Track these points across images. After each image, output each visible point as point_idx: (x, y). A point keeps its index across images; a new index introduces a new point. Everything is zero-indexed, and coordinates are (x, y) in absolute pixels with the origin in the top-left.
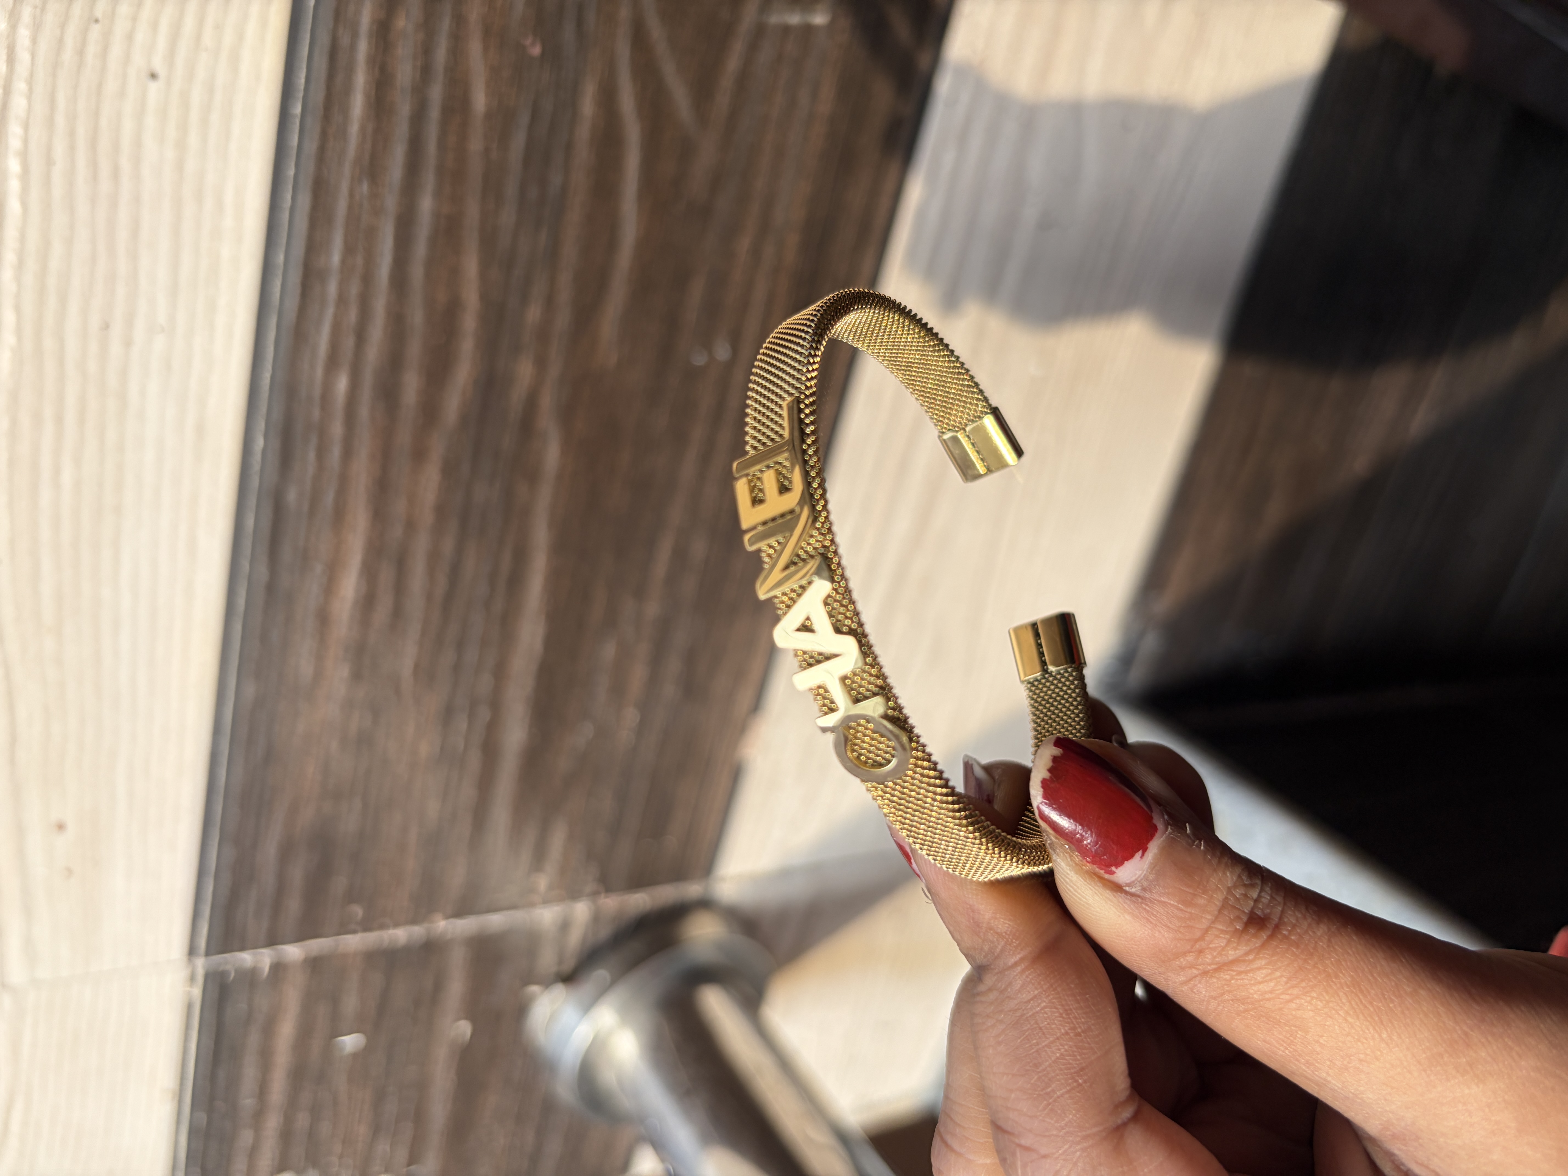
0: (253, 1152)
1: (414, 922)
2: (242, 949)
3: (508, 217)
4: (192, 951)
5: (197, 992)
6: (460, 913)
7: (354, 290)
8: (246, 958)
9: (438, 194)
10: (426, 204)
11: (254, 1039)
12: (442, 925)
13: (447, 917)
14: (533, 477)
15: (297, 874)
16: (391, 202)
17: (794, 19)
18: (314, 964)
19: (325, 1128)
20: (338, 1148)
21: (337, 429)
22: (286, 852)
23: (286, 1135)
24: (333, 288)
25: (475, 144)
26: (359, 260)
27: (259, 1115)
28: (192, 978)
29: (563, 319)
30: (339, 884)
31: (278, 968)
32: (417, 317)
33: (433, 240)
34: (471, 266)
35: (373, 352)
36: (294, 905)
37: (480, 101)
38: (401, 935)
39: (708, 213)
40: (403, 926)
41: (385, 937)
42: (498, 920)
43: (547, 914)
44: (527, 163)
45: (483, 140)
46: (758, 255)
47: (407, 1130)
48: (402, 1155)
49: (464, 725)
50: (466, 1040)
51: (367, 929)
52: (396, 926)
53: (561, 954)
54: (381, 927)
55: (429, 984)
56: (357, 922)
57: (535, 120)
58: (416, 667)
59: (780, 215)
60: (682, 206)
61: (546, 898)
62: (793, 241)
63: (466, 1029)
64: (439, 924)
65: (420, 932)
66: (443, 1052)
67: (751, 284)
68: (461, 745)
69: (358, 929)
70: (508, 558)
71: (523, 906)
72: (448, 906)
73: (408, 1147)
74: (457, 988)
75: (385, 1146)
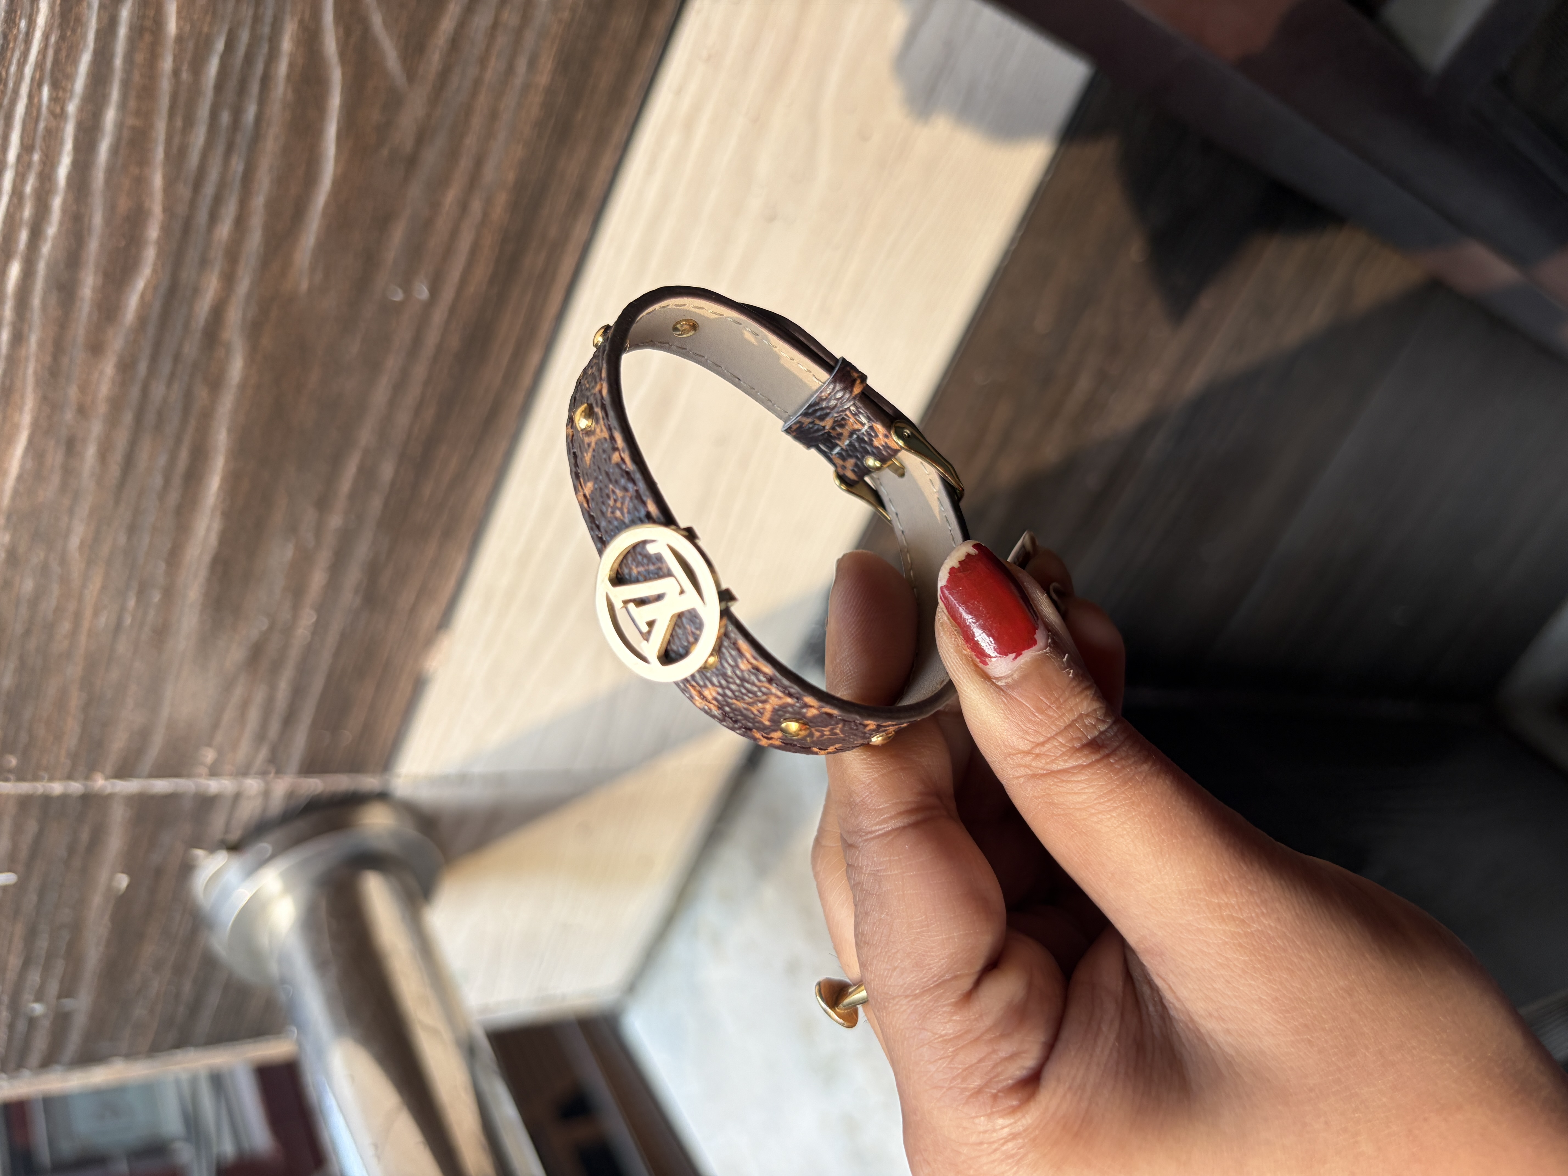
1: (70, 777)
3: (197, 136)
7: (31, 185)
9: (123, 106)
10: (111, 116)
13: (107, 778)
14: (216, 384)
16: (73, 105)
25: (166, 65)
29: (254, 239)
32: (97, 220)
33: (117, 147)
34: (157, 179)
35: (46, 246)
37: (172, 22)
38: (57, 788)
39: (412, 162)
40: (60, 779)
41: (39, 787)
42: (161, 786)
43: (214, 786)
44: (219, 87)
45: (174, 61)
46: (464, 206)
47: (59, 966)
48: (53, 988)
49: (131, 603)
50: (121, 893)
51: (21, 778)
52: (51, 779)
53: (228, 824)
54: (36, 778)
55: (85, 836)
56: (10, 771)
57: (230, 46)
58: (82, 543)
59: (489, 173)
60: (385, 152)
61: (214, 772)
62: (502, 199)
63: (123, 881)
64: (101, 783)
65: (76, 787)
66: (97, 900)
67: (454, 233)
68: (128, 620)
69: (12, 777)
70: (184, 455)
71: (189, 776)
72: (109, 768)
73: (62, 982)
74: (115, 843)
75: (35, 977)
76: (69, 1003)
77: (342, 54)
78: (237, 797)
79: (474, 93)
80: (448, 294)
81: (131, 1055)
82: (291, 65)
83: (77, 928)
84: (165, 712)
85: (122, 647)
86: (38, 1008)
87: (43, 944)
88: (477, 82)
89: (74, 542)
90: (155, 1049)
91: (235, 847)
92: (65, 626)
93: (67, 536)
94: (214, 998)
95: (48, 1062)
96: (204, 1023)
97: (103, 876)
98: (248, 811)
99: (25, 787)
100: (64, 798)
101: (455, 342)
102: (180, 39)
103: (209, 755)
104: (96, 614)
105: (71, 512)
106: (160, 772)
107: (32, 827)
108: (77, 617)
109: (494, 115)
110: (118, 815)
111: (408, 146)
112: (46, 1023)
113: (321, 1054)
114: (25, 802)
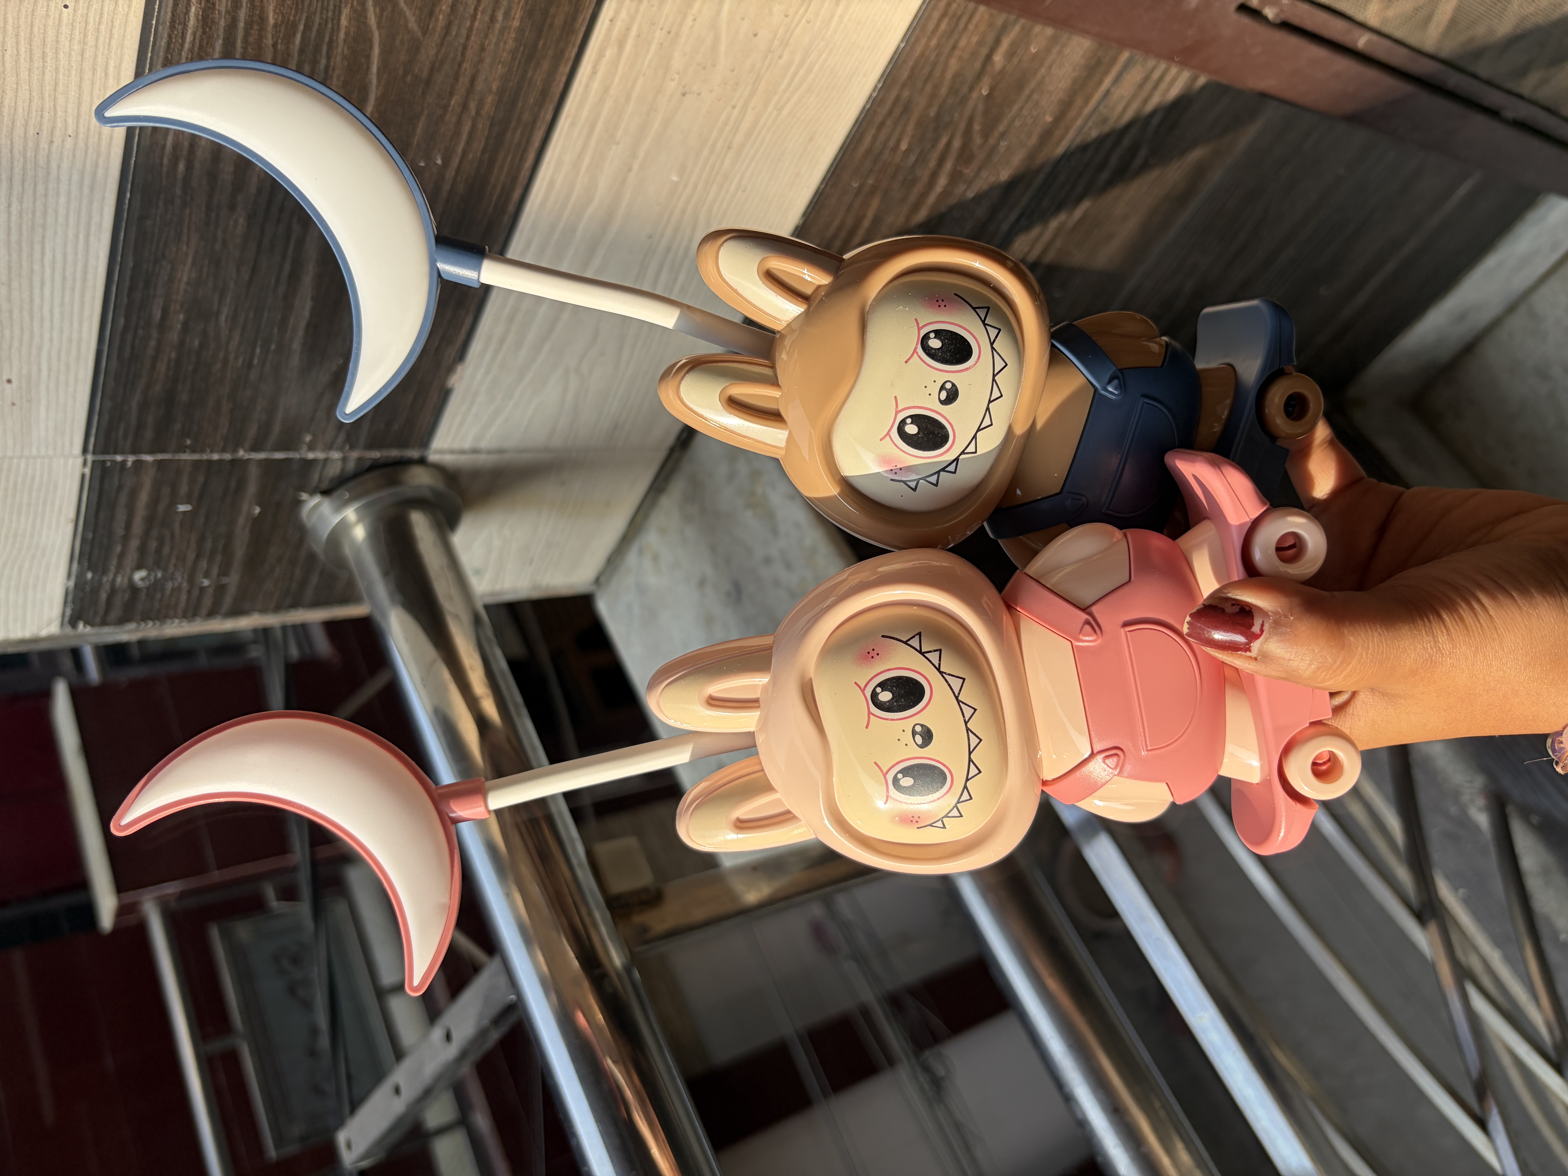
0: (122, 556)
1: (224, 450)
2: (116, 453)
4: (85, 451)
5: (87, 471)
6: (255, 448)
8: (119, 458)
11: (123, 499)
13: (245, 451)
15: (150, 419)
18: (160, 464)
19: (166, 550)
20: (173, 561)
21: (178, 191)
22: (144, 406)
23: (142, 550)
27: (126, 538)
28: (85, 464)
30: (178, 426)
31: (138, 464)
36: (149, 434)
38: (216, 457)
39: (428, 83)
40: (217, 452)
41: (205, 457)
42: (279, 455)
43: (311, 456)
44: (302, 51)
45: (273, 38)
46: (465, 106)
47: (219, 558)
48: (215, 571)
49: (258, 350)
50: (256, 516)
51: (193, 451)
52: (212, 452)
53: (320, 477)
54: (202, 451)
55: (233, 484)
56: (187, 447)
57: (308, 27)
58: (227, 317)
59: (480, 86)
60: (409, 78)
61: (311, 447)
62: (489, 99)
63: (257, 510)
64: (241, 453)
65: (227, 456)
66: (241, 521)
67: (459, 122)
68: (256, 361)
69: (188, 450)
70: (287, 267)
71: (296, 449)
72: (247, 445)
73: (220, 567)
74: (252, 488)
75: (204, 564)
76: (225, 580)
77: (379, 24)
78: (326, 460)
79: (468, 37)
80: (456, 161)
81: (263, 611)
82: (347, 34)
83: (229, 537)
84: (280, 414)
85: (253, 376)
86: (206, 582)
87: (209, 545)
88: (470, 29)
89: (223, 318)
90: (278, 608)
91: (326, 493)
92: (218, 366)
93: (218, 313)
94: (315, 579)
95: (212, 614)
96: (309, 594)
97: (245, 507)
98: (334, 470)
99: (196, 457)
100: (220, 461)
101: (461, 188)
102: (276, 26)
103: (308, 438)
104: (236, 358)
105: (220, 302)
106: (278, 448)
107: (201, 479)
108: (225, 360)
109: (482, 49)
110: (254, 472)
111: (425, 74)
112: (211, 590)
113: (385, 616)
114: (196, 464)
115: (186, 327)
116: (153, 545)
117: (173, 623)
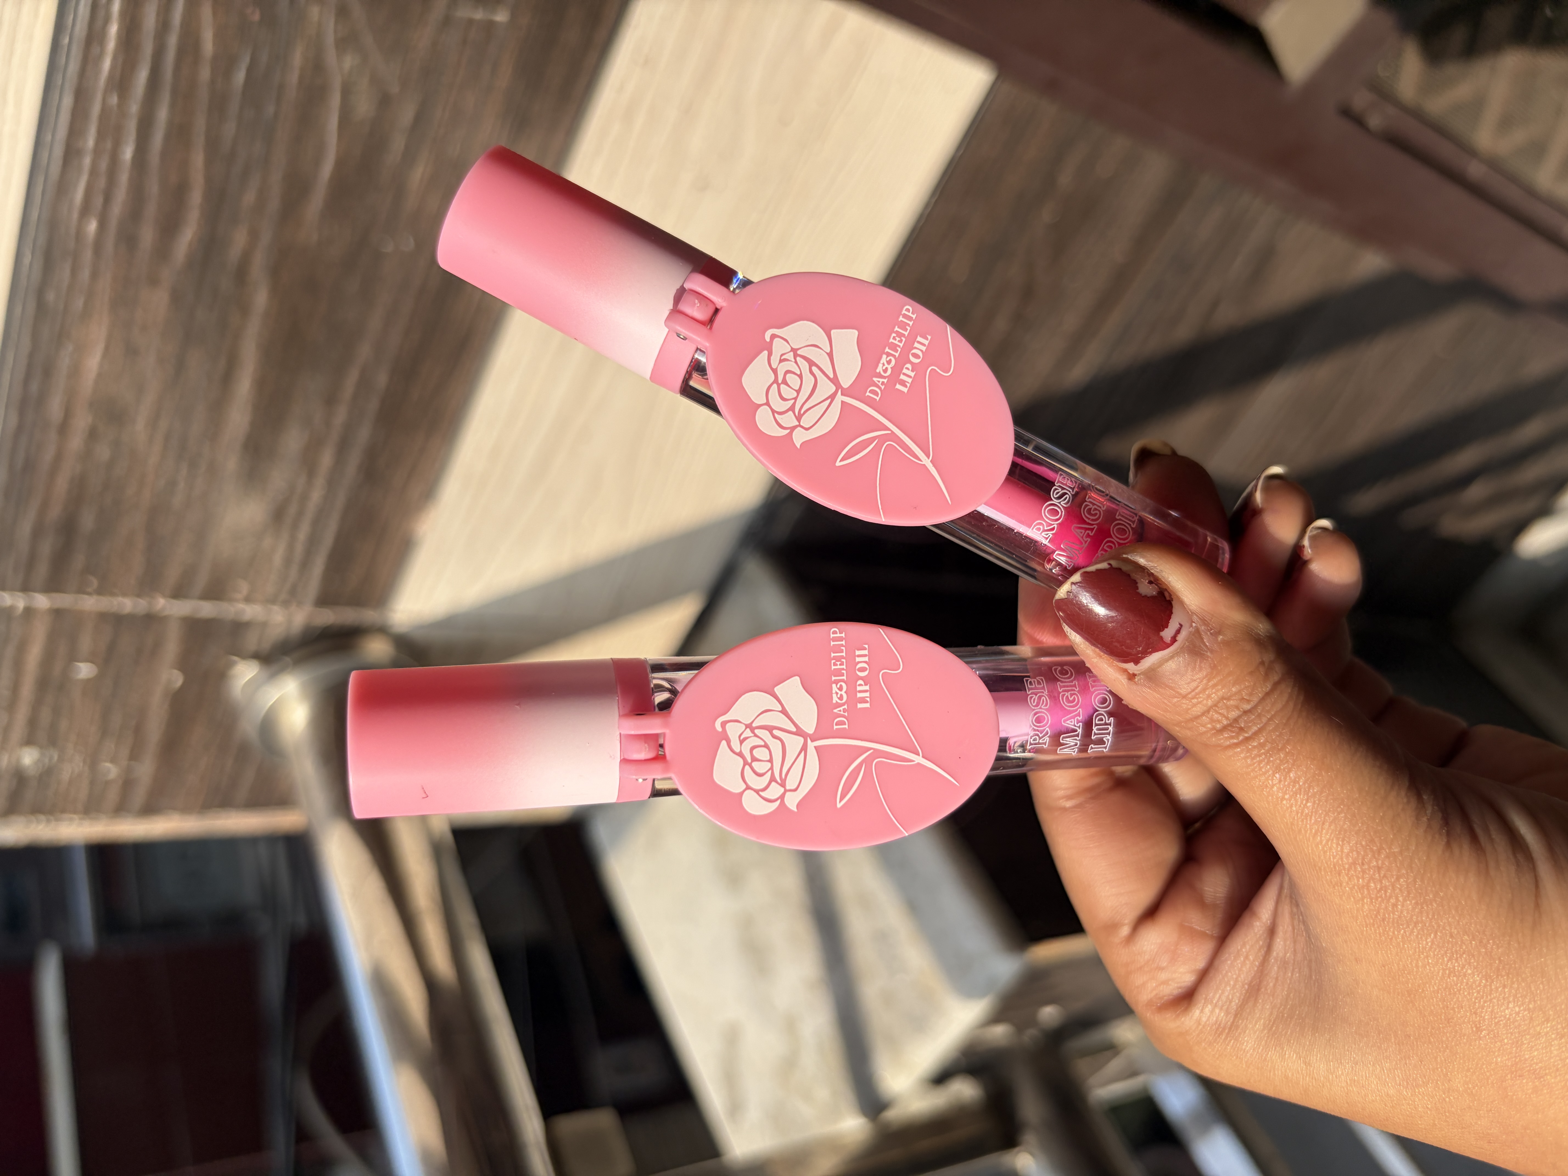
0: (8, 728)
1: (138, 598)
3: (229, 129)
6: (176, 597)
7: (104, 165)
10: (163, 114)
12: (162, 604)
13: (165, 600)
14: (245, 309)
15: (45, 549)
16: (134, 108)
17: (479, 15)
18: (58, 611)
19: (64, 724)
20: (73, 738)
21: (88, 255)
22: (38, 532)
23: (32, 723)
24: (87, 161)
25: (205, 74)
26: (109, 145)
27: (12, 703)
29: (274, 204)
30: (79, 560)
31: (30, 609)
32: (153, 188)
33: (168, 137)
34: (198, 159)
35: (117, 209)
36: (42, 570)
37: (208, 46)
38: (127, 604)
40: (131, 599)
42: (207, 609)
43: (248, 612)
44: (246, 90)
45: (211, 72)
47: (129, 738)
48: (124, 754)
49: (184, 470)
50: (177, 686)
51: (100, 596)
52: (124, 598)
53: (259, 641)
54: (112, 597)
55: (148, 644)
56: (92, 588)
57: (253, 62)
58: (145, 423)
61: (248, 600)
63: (179, 679)
65: (142, 606)
66: (158, 692)
69: (93, 594)
70: (221, 363)
71: (229, 603)
72: (167, 591)
73: (130, 749)
74: (172, 648)
75: (109, 746)
76: (136, 768)
78: (266, 619)
81: (186, 812)
82: (300, 75)
83: (142, 714)
84: (210, 553)
85: (178, 501)
86: (112, 770)
87: (116, 720)
90: (204, 809)
91: (264, 660)
92: (132, 488)
93: (134, 418)
94: (249, 775)
96: (243, 791)
97: (163, 674)
98: (275, 633)
100: (133, 613)
102: (214, 57)
103: (244, 586)
104: (157, 475)
105: (138, 401)
106: (206, 597)
107: (108, 633)
108: (142, 480)
110: (173, 631)
112: (118, 781)
114: (103, 615)
115: (93, 435)
116: (45, 716)
117: (71, 820)
